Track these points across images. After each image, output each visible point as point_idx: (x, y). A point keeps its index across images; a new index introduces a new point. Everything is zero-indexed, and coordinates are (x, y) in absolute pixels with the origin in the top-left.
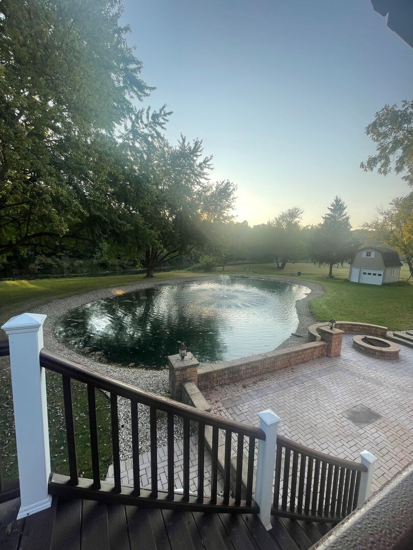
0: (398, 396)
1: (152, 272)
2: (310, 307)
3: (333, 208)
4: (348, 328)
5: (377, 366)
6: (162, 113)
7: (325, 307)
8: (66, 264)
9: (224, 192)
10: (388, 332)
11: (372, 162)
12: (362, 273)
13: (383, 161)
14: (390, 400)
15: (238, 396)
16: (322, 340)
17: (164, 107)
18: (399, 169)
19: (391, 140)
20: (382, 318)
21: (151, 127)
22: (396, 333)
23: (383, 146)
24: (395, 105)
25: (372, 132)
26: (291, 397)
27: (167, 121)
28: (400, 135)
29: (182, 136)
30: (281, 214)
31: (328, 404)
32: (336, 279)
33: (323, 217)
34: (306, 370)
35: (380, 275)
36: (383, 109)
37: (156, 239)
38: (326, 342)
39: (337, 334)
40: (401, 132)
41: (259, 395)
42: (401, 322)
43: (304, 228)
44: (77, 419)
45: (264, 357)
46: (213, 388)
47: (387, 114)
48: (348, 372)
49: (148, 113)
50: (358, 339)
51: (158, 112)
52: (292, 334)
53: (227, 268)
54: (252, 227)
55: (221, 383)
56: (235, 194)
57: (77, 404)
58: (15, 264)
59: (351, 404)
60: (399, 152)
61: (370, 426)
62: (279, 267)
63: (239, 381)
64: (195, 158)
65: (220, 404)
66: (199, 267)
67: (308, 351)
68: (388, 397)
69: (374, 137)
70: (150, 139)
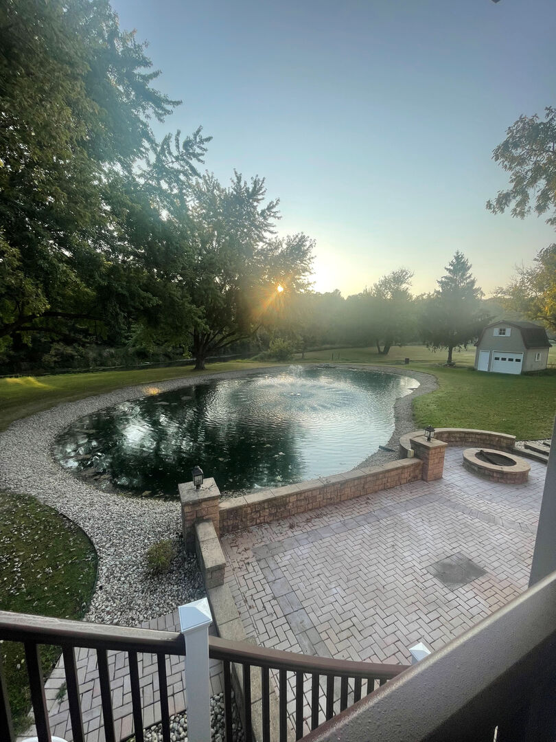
0: (516, 540)
1: (203, 362)
2: (413, 407)
3: (452, 268)
4: (460, 438)
5: (494, 494)
6: (198, 140)
7: (433, 407)
8: (92, 354)
9: (298, 251)
10: (516, 443)
11: (503, 200)
12: (493, 358)
13: (519, 198)
14: (504, 546)
15: (279, 541)
16: (416, 456)
17: (199, 131)
18: (541, 209)
19: (531, 167)
20: (513, 422)
21: (184, 160)
22: (529, 444)
23: (519, 176)
24: (536, 116)
25: (503, 156)
26: (356, 543)
27: (206, 150)
28: (543, 159)
29: (236, 173)
30: (383, 279)
31: (409, 553)
32: (458, 367)
33: (438, 282)
34: (387, 501)
35: (518, 360)
36: (517, 122)
37: (199, 317)
38: (420, 459)
39: (435, 448)
40: (544, 154)
41: (310, 539)
42: (539, 428)
43: (418, 297)
44: (39, 576)
45: (325, 483)
46: (246, 528)
47: (523, 128)
48: (448, 504)
49: (177, 140)
50: (470, 453)
51: (192, 137)
52: (380, 447)
53: (307, 355)
54: (345, 298)
55: (258, 521)
56: (313, 252)
57: (46, 554)
58: (24, 356)
59: (443, 553)
60: (542, 183)
61: (467, 588)
62: (380, 353)
63: (286, 518)
64: (255, 204)
65: (250, 553)
66: (270, 355)
67: (393, 473)
68: (502, 541)
69: (506, 163)
70: (182, 177)
